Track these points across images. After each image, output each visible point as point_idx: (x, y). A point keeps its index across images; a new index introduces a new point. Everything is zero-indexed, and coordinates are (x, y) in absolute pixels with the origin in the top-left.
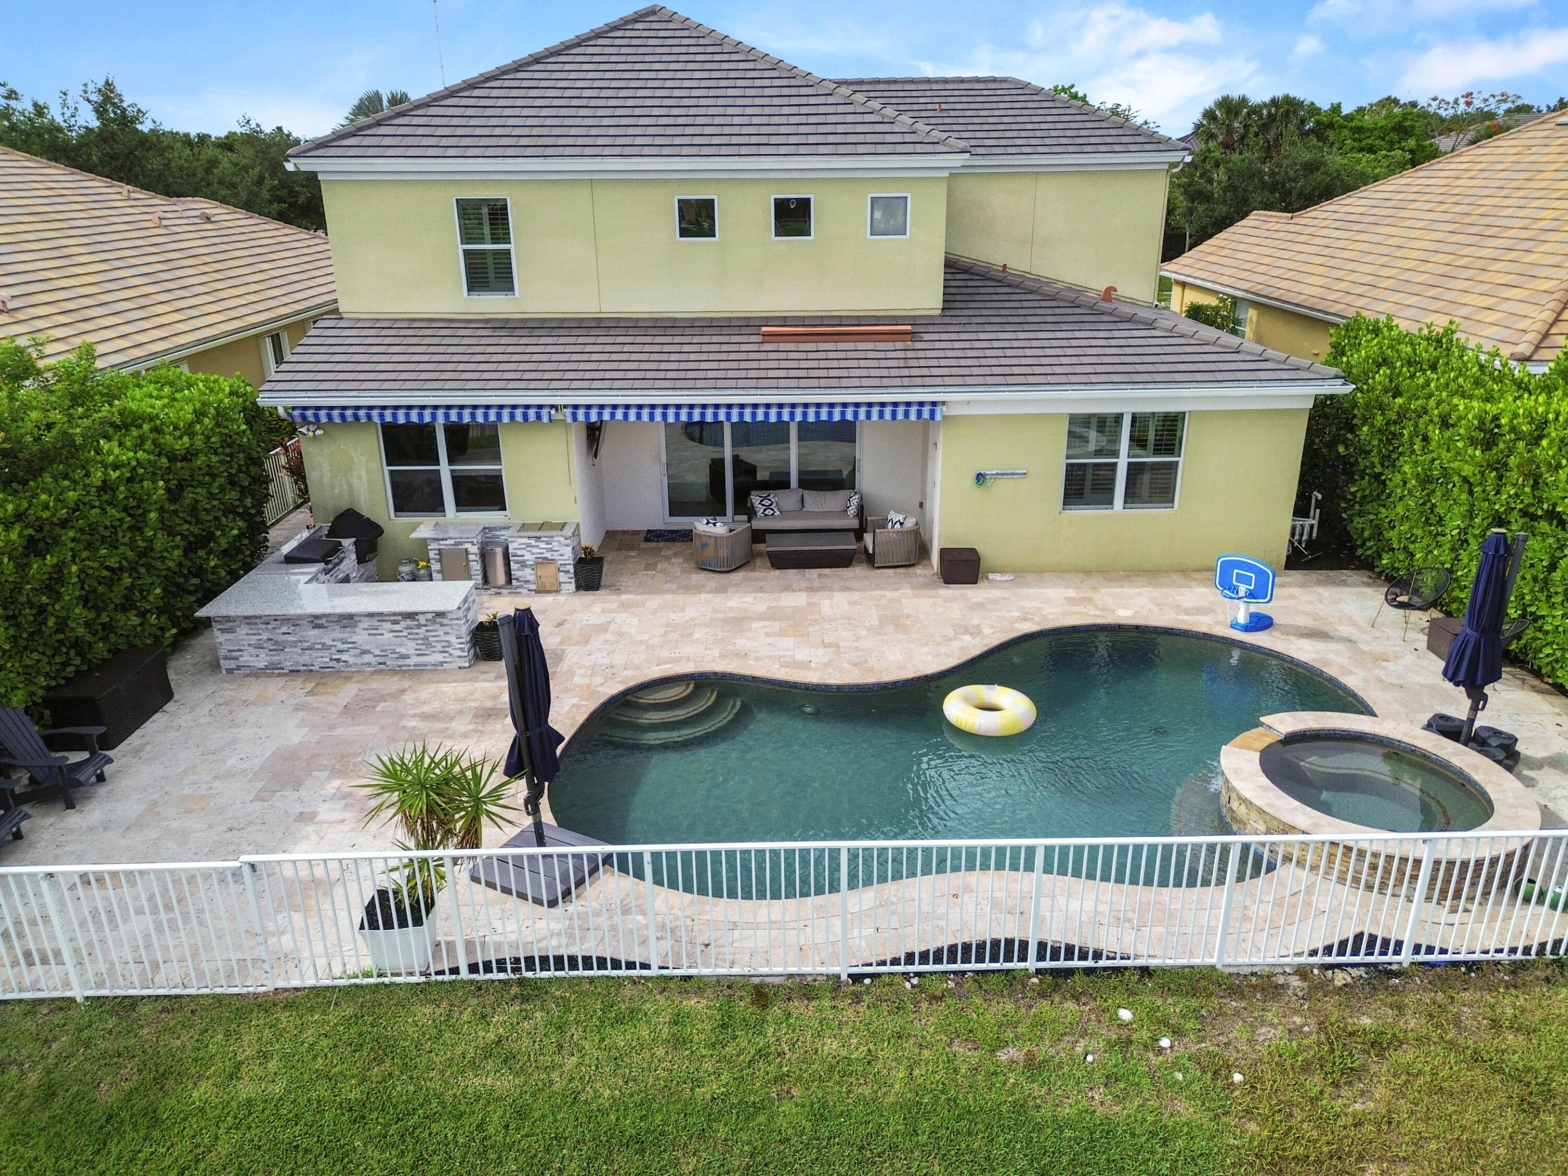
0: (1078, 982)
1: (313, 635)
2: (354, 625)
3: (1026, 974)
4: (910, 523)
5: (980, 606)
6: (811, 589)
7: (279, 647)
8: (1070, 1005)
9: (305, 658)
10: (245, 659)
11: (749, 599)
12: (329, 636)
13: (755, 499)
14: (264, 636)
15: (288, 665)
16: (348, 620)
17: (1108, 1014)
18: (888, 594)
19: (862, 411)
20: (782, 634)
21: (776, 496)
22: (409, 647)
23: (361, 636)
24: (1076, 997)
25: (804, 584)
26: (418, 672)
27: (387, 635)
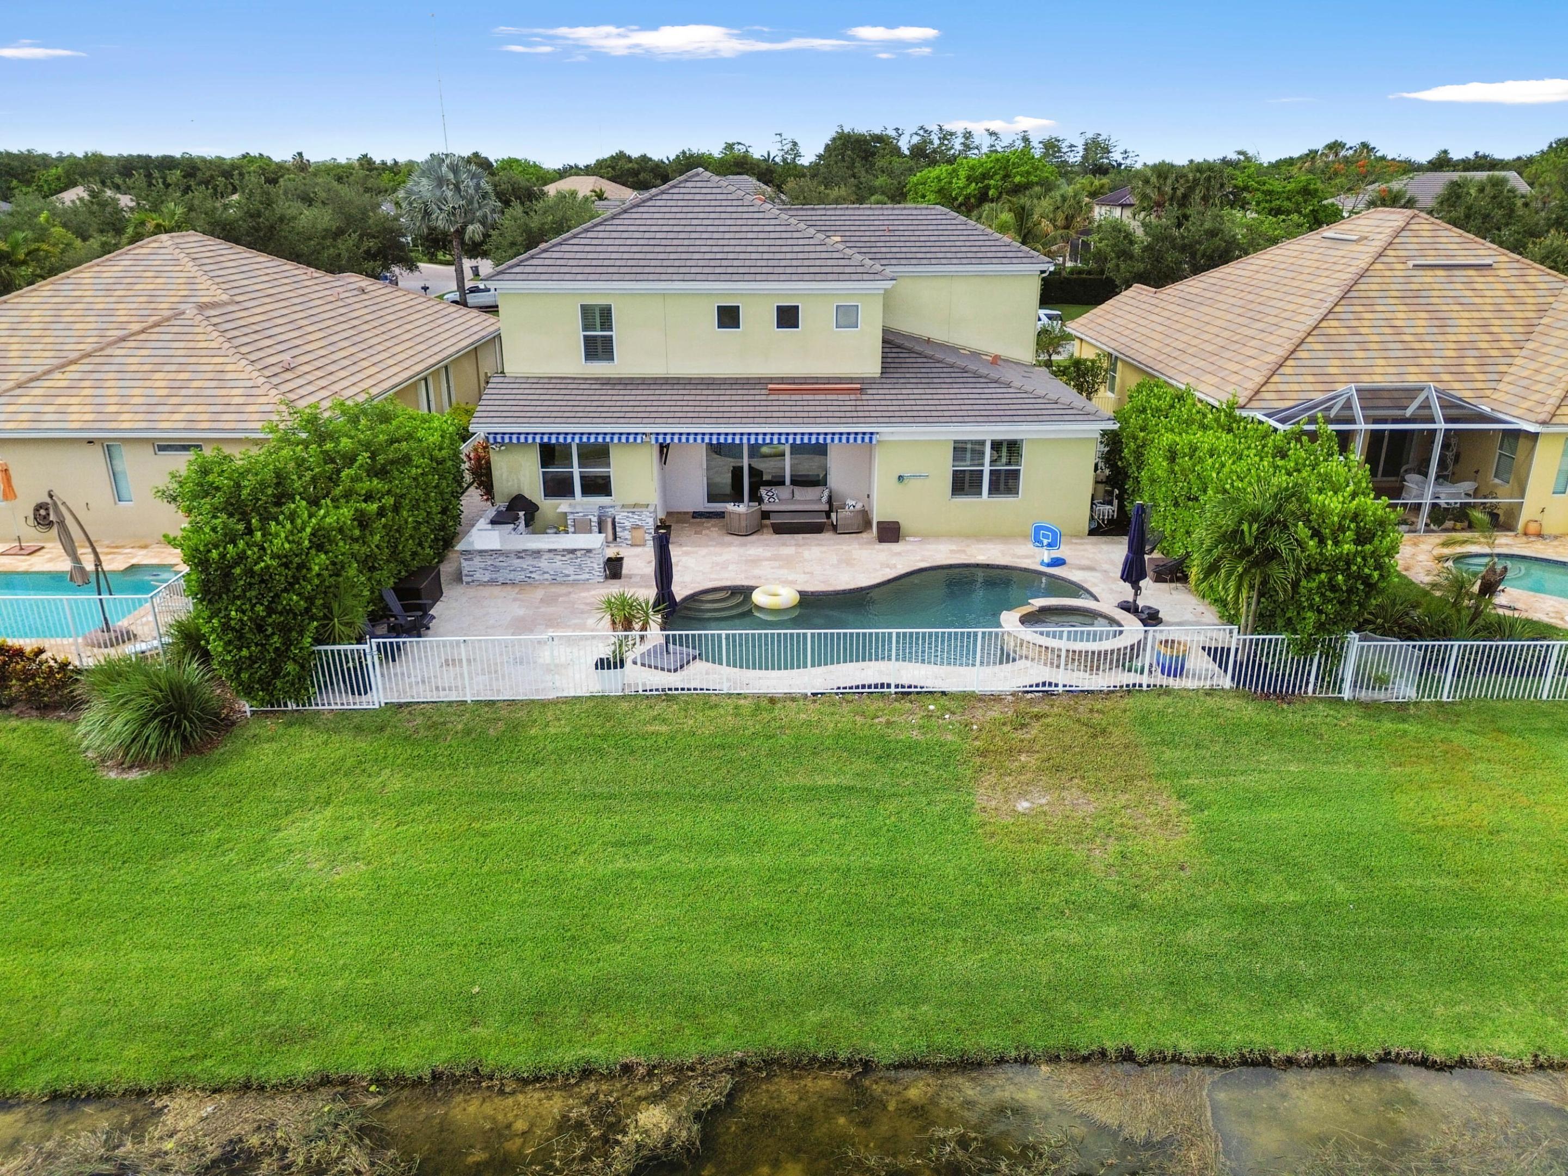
0: (913, 697)
1: (517, 562)
2: (539, 557)
3: (890, 693)
4: (859, 506)
5: (899, 554)
6: (797, 545)
7: (497, 569)
8: (908, 705)
9: (511, 576)
10: (478, 576)
11: (760, 550)
12: (526, 563)
13: (763, 491)
14: (489, 563)
15: (501, 580)
16: (537, 553)
17: (924, 707)
18: (845, 548)
19: (829, 437)
20: (780, 567)
21: (776, 490)
22: (570, 570)
23: (543, 563)
24: (911, 702)
25: (793, 542)
26: (575, 583)
27: (558, 562)
